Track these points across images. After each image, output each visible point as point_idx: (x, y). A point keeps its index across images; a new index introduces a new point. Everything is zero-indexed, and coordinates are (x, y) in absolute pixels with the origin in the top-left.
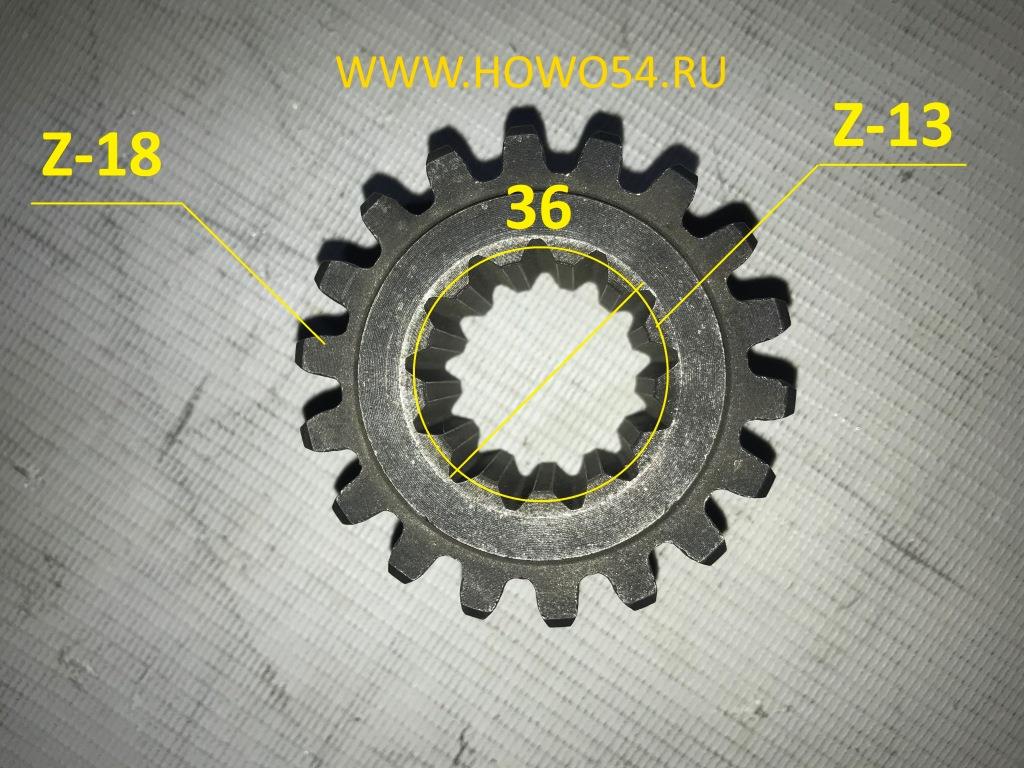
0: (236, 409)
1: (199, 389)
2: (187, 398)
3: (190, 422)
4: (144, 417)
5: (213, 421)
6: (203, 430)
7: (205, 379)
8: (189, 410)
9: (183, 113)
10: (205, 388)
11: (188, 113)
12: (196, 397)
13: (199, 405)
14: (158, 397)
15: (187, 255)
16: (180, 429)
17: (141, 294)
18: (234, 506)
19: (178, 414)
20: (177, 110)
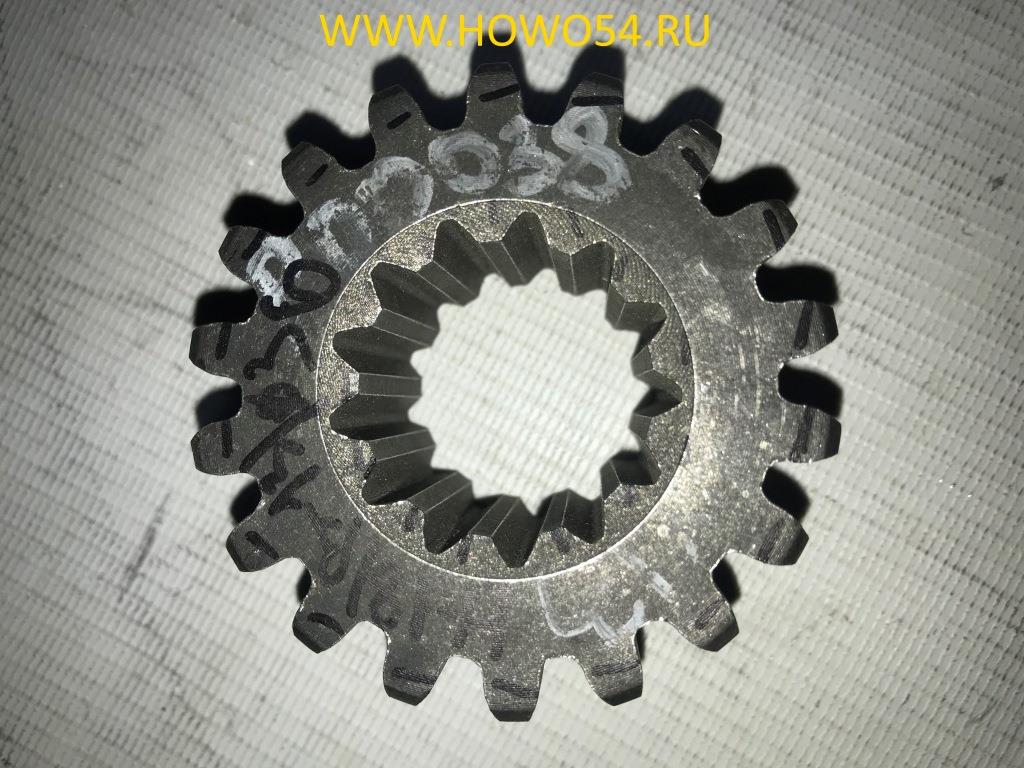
0: (207, 530)
1: (161, 509)
2: (147, 521)
3: (154, 550)
4: (98, 548)
5: (180, 547)
6: (169, 560)
7: (167, 497)
8: (150, 537)
9: (119, 182)
10: (167, 507)
11: (125, 180)
12: (159, 520)
13: (162, 529)
14: (113, 523)
15: (135, 349)
16: (141, 559)
17: (84, 401)
18: (213, 648)
19: (138, 541)
20: (112, 179)
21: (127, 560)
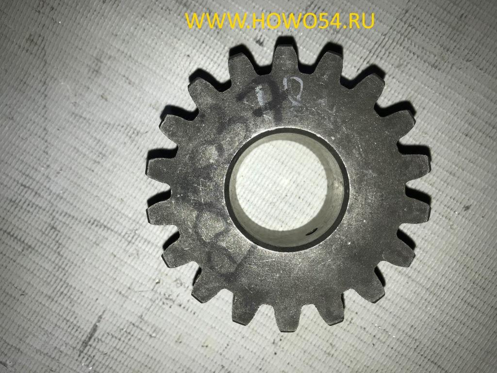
21: (83, 339)
